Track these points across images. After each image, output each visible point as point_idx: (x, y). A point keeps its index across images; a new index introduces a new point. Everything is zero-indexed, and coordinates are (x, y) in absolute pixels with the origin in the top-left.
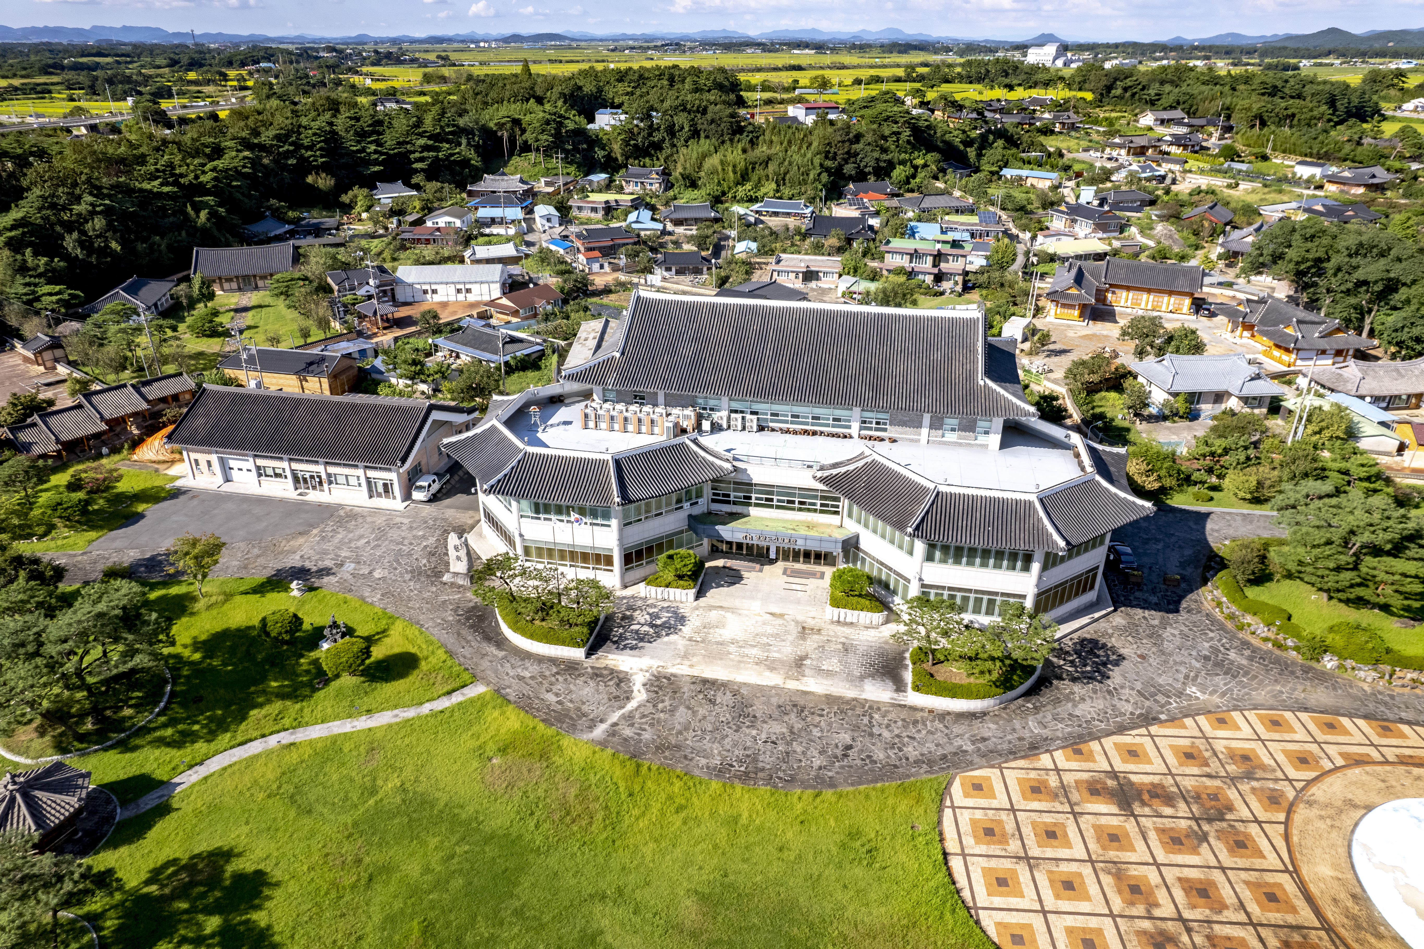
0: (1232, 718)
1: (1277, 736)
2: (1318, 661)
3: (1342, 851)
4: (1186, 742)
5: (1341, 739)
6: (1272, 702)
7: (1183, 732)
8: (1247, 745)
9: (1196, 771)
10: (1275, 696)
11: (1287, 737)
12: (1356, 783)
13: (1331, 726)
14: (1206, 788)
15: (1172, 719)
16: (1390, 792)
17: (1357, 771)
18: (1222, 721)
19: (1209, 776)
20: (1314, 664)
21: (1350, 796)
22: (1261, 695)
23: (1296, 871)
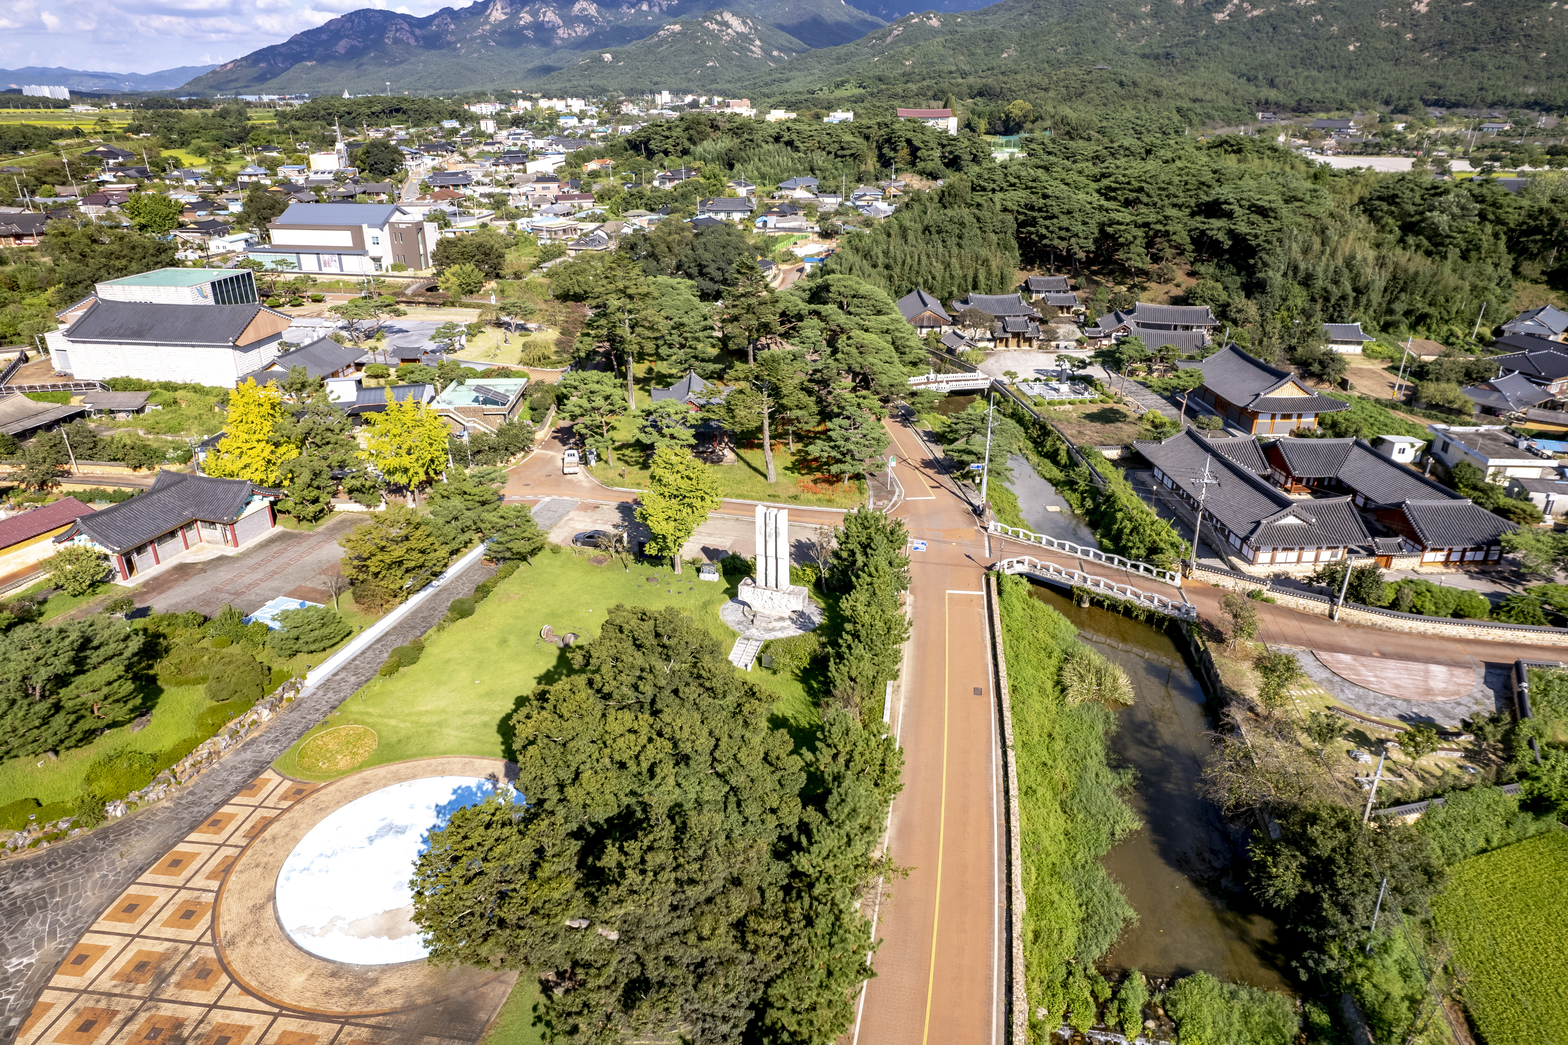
0: (87, 946)
1: (145, 918)
2: (105, 818)
3: (291, 951)
4: (69, 1017)
5: (195, 866)
6: (105, 894)
7: (53, 1013)
8: (129, 955)
9: (110, 1031)
10: (103, 886)
11: (153, 910)
12: (243, 889)
13: (176, 863)
14: (138, 1034)
15: (27, 1014)
16: (271, 869)
17: (233, 877)
18: (81, 960)
19: (128, 1021)
20: (104, 824)
21: (250, 903)
22: (90, 898)
23: (282, 1008)
